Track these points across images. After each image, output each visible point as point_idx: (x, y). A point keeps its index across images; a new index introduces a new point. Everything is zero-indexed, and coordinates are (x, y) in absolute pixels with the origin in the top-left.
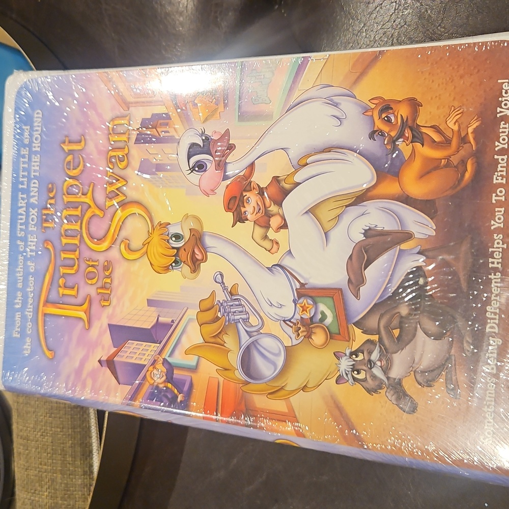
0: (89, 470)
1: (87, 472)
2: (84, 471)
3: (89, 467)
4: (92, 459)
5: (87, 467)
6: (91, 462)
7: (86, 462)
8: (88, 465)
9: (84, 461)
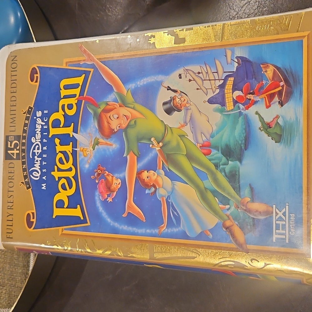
0: (27, 264)
1: (25, 265)
2: (24, 265)
3: (27, 263)
4: (30, 258)
5: (26, 263)
6: (29, 260)
7: (25, 259)
8: (27, 262)
9: (24, 259)
